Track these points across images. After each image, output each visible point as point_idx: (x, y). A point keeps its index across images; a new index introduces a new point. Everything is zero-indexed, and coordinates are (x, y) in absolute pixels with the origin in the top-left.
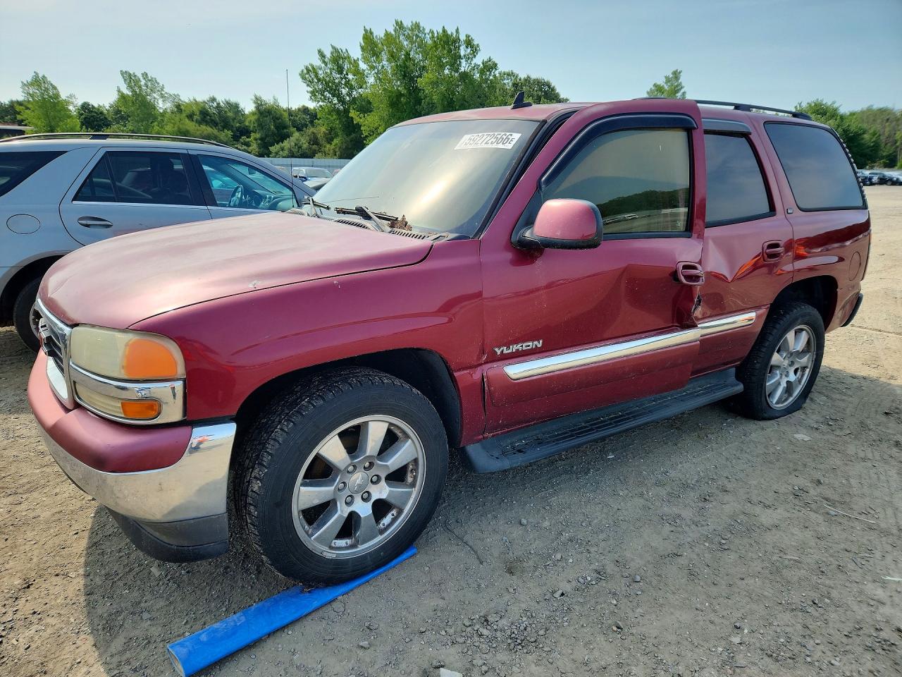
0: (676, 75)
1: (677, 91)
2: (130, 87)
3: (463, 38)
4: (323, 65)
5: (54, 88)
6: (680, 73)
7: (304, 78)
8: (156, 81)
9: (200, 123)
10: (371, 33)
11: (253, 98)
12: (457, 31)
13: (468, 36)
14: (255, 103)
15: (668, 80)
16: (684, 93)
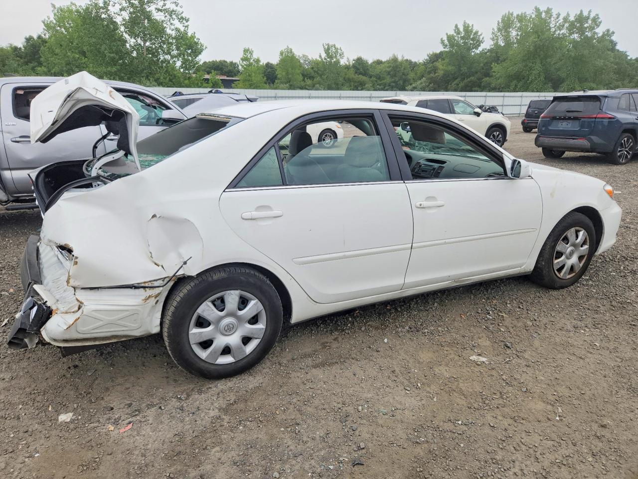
3: (592, 16)
4: (455, 34)
7: (442, 42)
10: (512, 14)
12: (590, 12)
13: (597, 15)
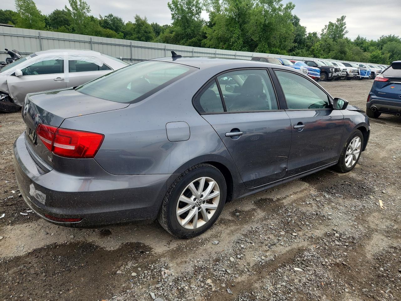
0: (343, 18)
1: (343, 26)
2: (71, 5)
5: (33, 3)
6: (345, 17)
8: (86, 3)
9: (105, 27)
11: (135, 16)
14: (136, 18)
15: (338, 20)
16: (345, 27)
